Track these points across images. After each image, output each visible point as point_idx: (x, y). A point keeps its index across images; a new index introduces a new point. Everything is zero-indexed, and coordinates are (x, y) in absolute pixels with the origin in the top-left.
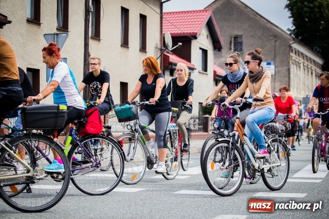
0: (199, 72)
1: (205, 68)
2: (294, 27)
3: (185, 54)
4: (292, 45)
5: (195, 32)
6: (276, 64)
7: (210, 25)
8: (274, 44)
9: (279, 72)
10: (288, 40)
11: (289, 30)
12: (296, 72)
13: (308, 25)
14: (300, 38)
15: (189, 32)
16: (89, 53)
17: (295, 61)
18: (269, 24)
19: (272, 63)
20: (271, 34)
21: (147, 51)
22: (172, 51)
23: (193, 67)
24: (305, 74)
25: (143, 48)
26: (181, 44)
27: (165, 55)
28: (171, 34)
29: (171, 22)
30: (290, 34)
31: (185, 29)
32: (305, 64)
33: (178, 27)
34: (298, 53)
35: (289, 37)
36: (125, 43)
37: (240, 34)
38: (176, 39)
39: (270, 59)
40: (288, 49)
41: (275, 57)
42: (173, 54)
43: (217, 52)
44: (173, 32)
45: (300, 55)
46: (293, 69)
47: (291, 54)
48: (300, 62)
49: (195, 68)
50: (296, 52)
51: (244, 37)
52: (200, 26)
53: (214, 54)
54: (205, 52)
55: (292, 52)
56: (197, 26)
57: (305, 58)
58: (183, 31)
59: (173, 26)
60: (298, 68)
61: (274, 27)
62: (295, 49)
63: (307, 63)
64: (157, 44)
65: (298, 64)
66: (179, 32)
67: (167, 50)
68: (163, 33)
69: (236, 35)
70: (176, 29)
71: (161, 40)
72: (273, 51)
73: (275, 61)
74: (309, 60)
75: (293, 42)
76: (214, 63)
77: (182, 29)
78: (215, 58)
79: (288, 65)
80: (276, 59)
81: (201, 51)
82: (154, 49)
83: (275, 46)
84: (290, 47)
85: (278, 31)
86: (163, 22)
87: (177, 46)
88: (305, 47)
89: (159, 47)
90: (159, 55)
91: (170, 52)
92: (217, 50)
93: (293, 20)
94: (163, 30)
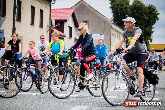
0: (68, 38)
1: (71, 36)
2: (113, 18)
3: (61, 29)
4: (112, 26)
5: (66, 18)
6: (105, 35)
7: (73, 15)
8: (104, 25)
9: (106, 38)
10: (110, 24)
11: (111, 19)
12: (114, 39)
13: (120, 16)
14: (116, 23)
15: (63, 18)
16: (15, 27)
17: (114, 34)
18: (102, 16)
19: (103, 34)
20: (103, 20)
21: (43, 27)
22: (55, 27)
23: (65, 35)
24: (118, 40)
25: (41, 26)
26: (59, 24)
27: (51, 29)
28: (55, 19)
29: (55, 13)
30: (112, 21)
31: (62, 17)
32: (118, 35)
33: (58, 16)
34: (115, 30)
35: (111, 22)
36: (33, 23)
37: (87, 20)
38: (57, 22)
39: (102, 32)
40: (110, 28)
41: (104, 31)
42: (55, 29)
43: (77, 29)
44: (56, 18)
45: (116, 31)
46: (113, 37)
47: (112, 30)
48: (116, 34)
49: (66, 36)
50: (114, 29)
51: (89, 21)
52: (69, 16)
53: (75, 29)
54: (71, 28)
55: (112, 29)
56: (67, 16)
57: (118, 32)
58: (61, 18)
59: (56, 16)
60: (115, 37)
61: (104, 17)
62: (114, 28)
63: (119, 34)
64: (48, 24)
65: (115, 35)
66: (59, 18)
67: (52, 27)
68: (51, 19)
69: (86, 21)
70: (57, 17)
71: (50, 22)
72: (103, 29)
73: (104, 33)
74: (120, 33)
75: (113, 24)
76: (75, 34)
77: (60, 17)
78: (75, 31)
79: (110, 35)
80: (105, 32)
81: (69, 28)
82: (46, 26)
83: (104, 26)
84: (111, 27)
85: (106, 19)
86: (51, 13)
87: (58, 25)
88: (118, 27)
89: (49, 25)
90: (49, 29)
91: (54, 28)
92: (77, 27)
93: (113, 14)
94: (51, 17)
